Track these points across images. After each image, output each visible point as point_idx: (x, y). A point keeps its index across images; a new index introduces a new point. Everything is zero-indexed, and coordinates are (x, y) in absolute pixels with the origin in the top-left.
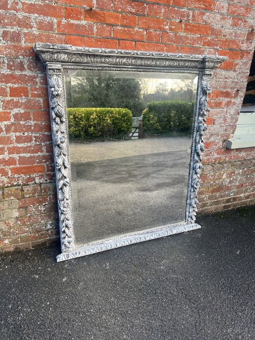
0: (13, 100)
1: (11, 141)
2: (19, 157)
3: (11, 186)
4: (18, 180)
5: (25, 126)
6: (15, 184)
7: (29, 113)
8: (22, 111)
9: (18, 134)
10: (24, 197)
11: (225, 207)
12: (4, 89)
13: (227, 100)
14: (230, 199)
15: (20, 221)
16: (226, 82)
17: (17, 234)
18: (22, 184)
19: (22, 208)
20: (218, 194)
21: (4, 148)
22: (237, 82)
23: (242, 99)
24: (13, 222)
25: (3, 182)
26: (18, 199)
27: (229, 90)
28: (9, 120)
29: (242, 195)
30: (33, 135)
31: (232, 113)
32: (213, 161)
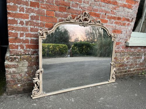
0: (31, 8)
1: (28, 30)
2: (31, 39)
3: (25, 55)
4: (29, 52)
5: (36, 23)
6: (27, 53)
7: (38, 16)
8: (35, 15)
9: (32, 27)
10: (31, 61)
12: (28, 2)
13: (128, 22)
14: (127, 71)
15: (28, 74)
16: (128, 14)
17: (25, 81)
19: (30, 67)
20: (122, 68)
21: (23, 33)
22: (133, 15)
23: (134, 23)
24: (24, 75)
25: (21, 52)
26: (28, 61)
28: (28, 18)
29: (132, 69)
30: (39, 28)
31: (129, 29)
32: (120, 51)
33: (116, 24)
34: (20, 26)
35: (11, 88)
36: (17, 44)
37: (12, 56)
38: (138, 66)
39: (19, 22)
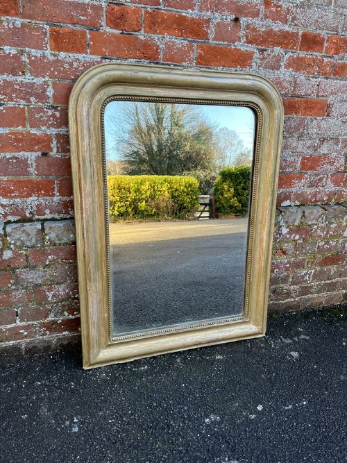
32: (325, 198)
33: (297, 70)
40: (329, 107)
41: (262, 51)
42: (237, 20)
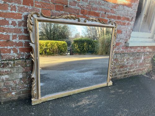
0: (24, 7)
1: (21, 31)
2: (25, 42)
3: (18, 59)
4: (23, 56)
6: (21, 58)
10: (26, 66)
11: (125, 76)
14: (127, 72)
15: (23, 80)
16: (128, 13)
17: (20, 89)
18: (25, 58)
19: (25, 72)
20: (122, 69)
22: (132, 14)
23: (134, 22)
24: (18, 81)
25: (14, 56)
26: (23, 67)
27: (129, 17)
28: (21, 18)
29: (132, 70)
31: (129, 29)
32: (120, 52)
34: (12, 27)
35: (5, 97)
36: (9, 47)
37: (4, 62)
38: (137, 66)
39: (10, 22)
40: (122, 32)
41: (110, 19)
42: (105, 13)
